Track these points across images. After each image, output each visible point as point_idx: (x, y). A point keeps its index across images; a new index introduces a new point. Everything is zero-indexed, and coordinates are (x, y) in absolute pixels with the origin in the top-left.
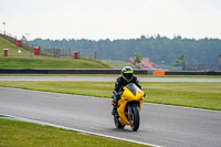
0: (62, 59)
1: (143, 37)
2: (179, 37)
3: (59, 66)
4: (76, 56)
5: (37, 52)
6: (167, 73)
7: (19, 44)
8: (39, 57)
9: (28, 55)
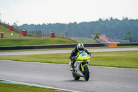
0: (43, 38)
1: (100, 20)
2: (127, 19)
3: (40, 43)
4: (53, 35)
5: (25, 34)
6: (118, 45)
7: (11, 28)
8: (26, 38)
9: (18, 36)
